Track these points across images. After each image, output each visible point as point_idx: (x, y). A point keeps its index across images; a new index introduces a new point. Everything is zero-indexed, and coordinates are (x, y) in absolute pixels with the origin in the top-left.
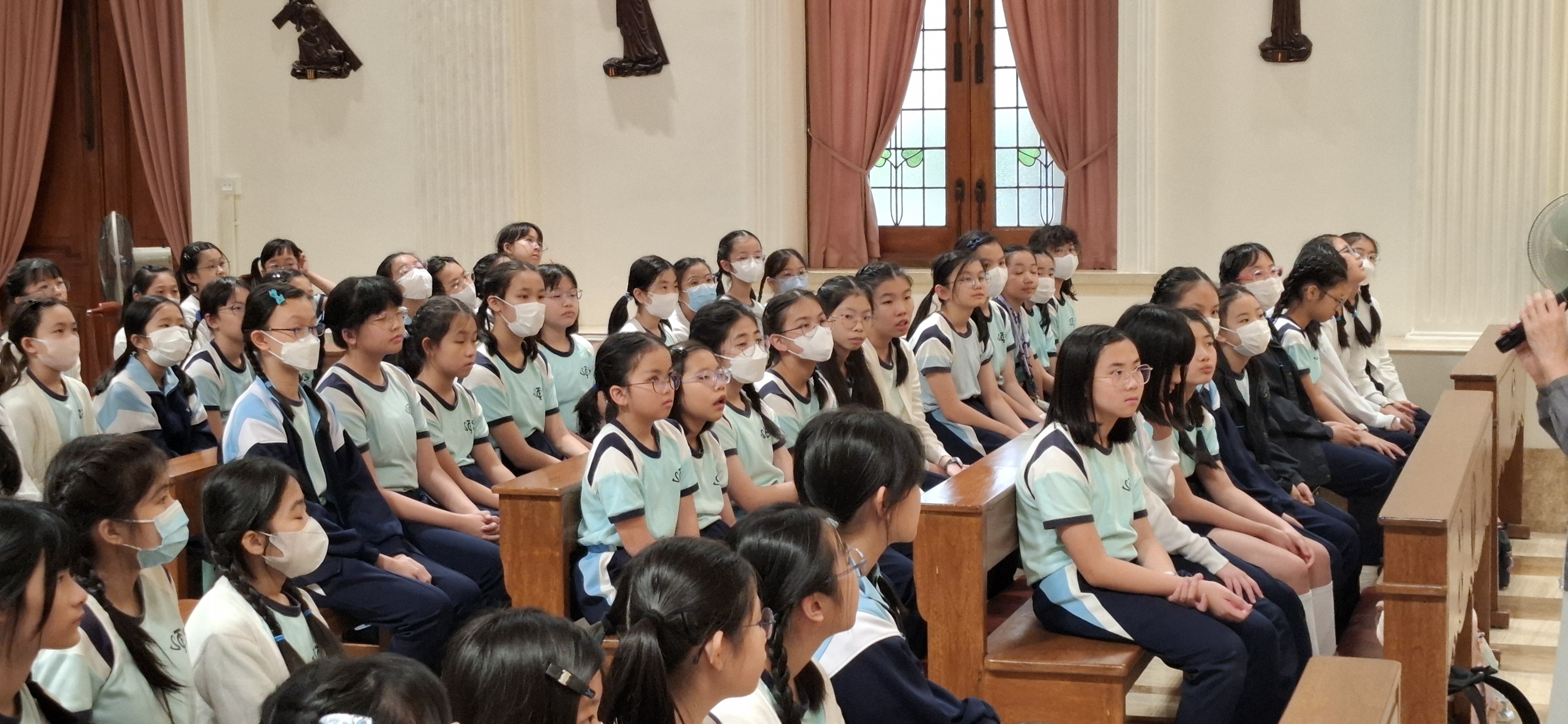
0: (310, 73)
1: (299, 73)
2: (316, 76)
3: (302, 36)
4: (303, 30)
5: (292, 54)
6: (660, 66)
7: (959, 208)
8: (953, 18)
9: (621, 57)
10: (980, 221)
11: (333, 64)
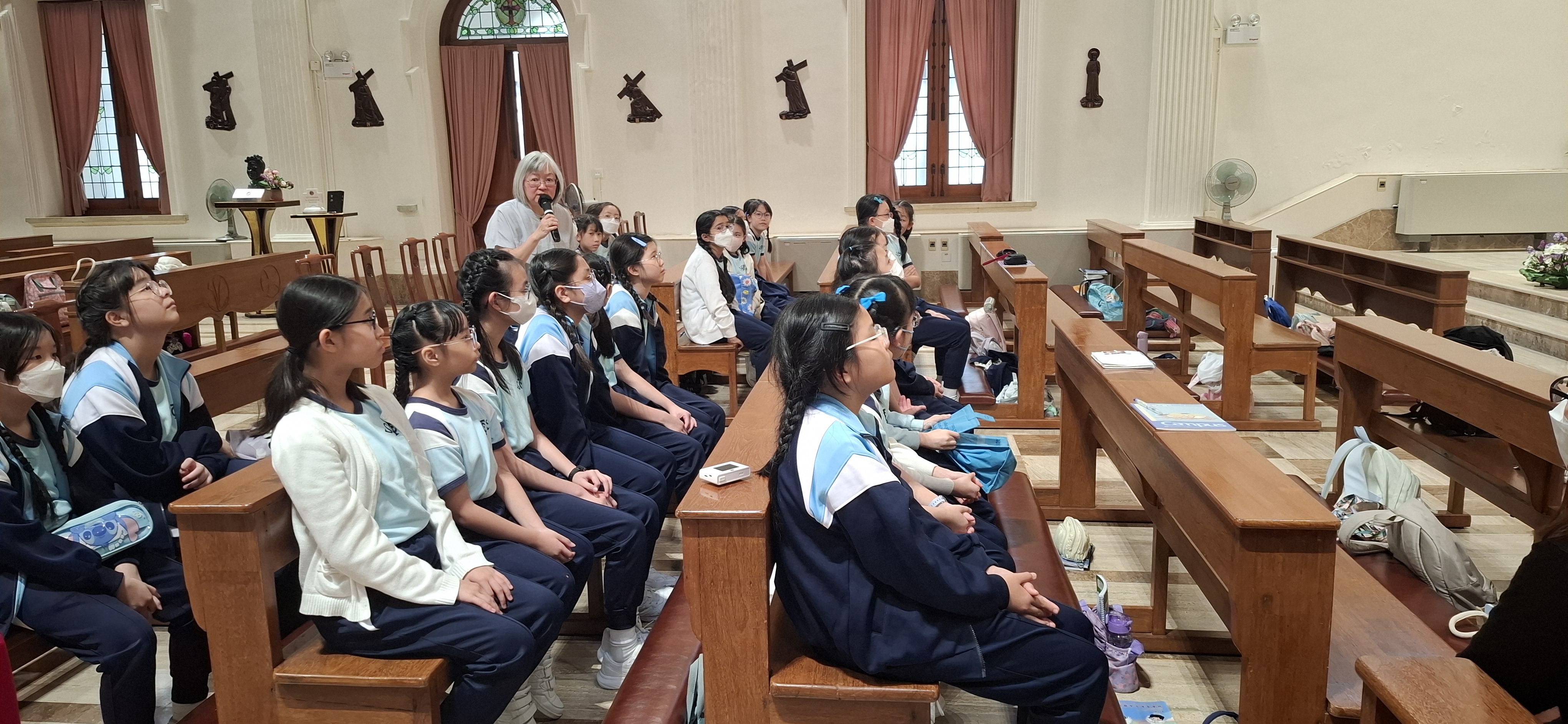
0: (637, 120)
1: (631, 120)
2: (640, 121)
3: (633, 102)
4: (633, 99)
5: (628, 111)
6: (806, 114)
7: (933, 177)
8: (931, 92)
9: (788, 110)
10: (942, 183)
11: (648, 116)
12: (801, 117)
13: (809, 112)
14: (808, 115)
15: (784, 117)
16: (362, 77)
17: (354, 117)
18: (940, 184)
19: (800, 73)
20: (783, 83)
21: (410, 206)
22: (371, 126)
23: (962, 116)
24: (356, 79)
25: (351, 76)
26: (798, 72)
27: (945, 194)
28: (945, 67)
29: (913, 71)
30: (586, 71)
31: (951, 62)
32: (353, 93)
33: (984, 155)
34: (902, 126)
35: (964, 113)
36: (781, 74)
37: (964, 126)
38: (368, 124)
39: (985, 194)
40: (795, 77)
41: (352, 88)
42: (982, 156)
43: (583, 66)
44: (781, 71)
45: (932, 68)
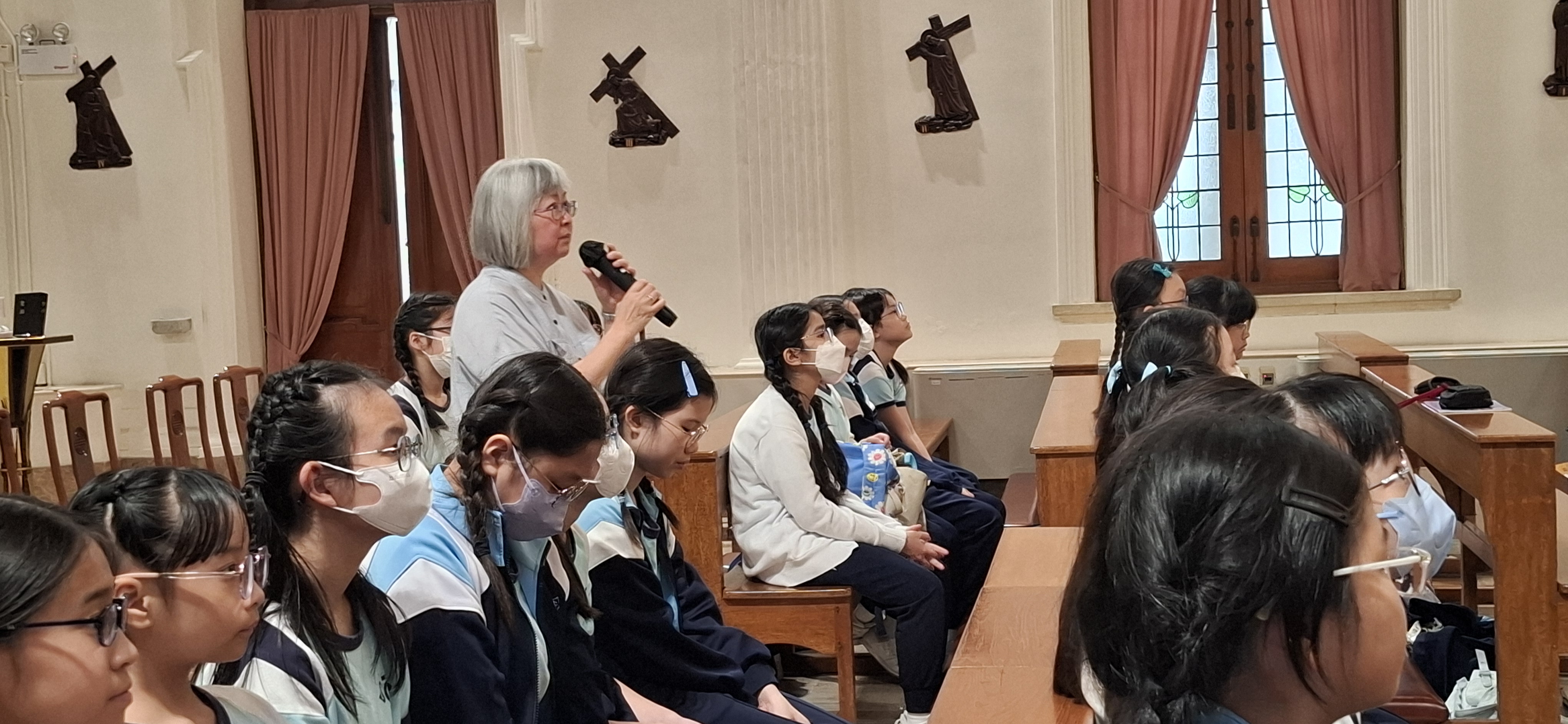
0: (629, 141)
1: (617, 141)
2: (635, 144)
3: (620, 108)
4: (620, 102)
5: (611, 125)
6: (970, 122)
7: (1235, 243)
8: (1225, 72)
9: (933, 115)
10: (1254, 253)
11: (650, 133)
12: (959, 127)
13: (976, 118)
14: (975, 123)
15: (924, 128)
16: (92, 72)
17: (74, 150)
18: (1250, 256)
19: (956, 42)
20: (921, 63)
21: (176, 322)
22: (107, 166)
23: (1293, 120)
24: (81, 76)
25: (70, 70)
26: (951, 40)
27: (1262, 277)
28: (1253, 23)
29: (1186, 36)
30: (530, 50)
31: (1266, 14)
32: (73, 104)
33: (1341, 198)
34: (1167, 144)
35: (1296, 113)
36: (918, 45)
37: (1297, 140)
38: (101, 162)
39: (1346, 276)
40: (947, 50)
41: (73, 94)
42: (1337, 199)
43: (523, 40)
44: (918, 39)
45: (1226, 26)
